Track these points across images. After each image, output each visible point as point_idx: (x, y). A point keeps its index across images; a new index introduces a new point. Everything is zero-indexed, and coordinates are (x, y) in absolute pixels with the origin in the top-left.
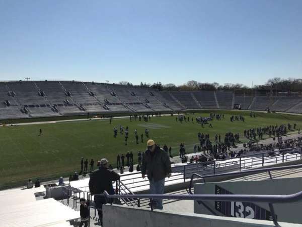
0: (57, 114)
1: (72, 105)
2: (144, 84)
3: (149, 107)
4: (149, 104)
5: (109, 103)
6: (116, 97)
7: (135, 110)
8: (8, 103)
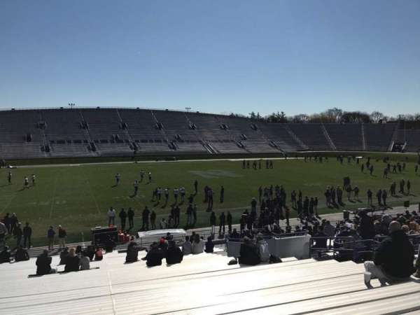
0: (93, 154)
1: (121, 142)
2: (256, 114)
3: (243, 147)
4: (244, 143)
5: (180, 140)
6: (195, 132)
7: (217, 151)
8: (29, 138)
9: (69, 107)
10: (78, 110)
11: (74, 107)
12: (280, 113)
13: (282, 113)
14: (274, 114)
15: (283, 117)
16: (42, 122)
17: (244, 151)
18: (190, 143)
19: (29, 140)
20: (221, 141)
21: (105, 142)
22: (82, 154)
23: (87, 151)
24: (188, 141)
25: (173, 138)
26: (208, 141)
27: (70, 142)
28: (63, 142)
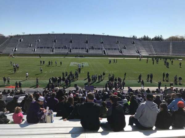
2: (146, 36)
5: (93, 48)
6: (102, 44)
7: (107, 54)
8: (30, 45)
9: (52, 33)
10: (55, 34)
11: (54, 33)
12: (160, 36)
13: (161, 36)
15: (161, 38)
17: (121, 54)
18: (97, 50)
19: (30, 46)
20: (112, 49)
21: (59, 48)
22: (47, 53)
23: (50, 52)
24: (96, 49)
25: (90, 47)
26: (106, 49)
27: (45, 48)
28: (42, 48)
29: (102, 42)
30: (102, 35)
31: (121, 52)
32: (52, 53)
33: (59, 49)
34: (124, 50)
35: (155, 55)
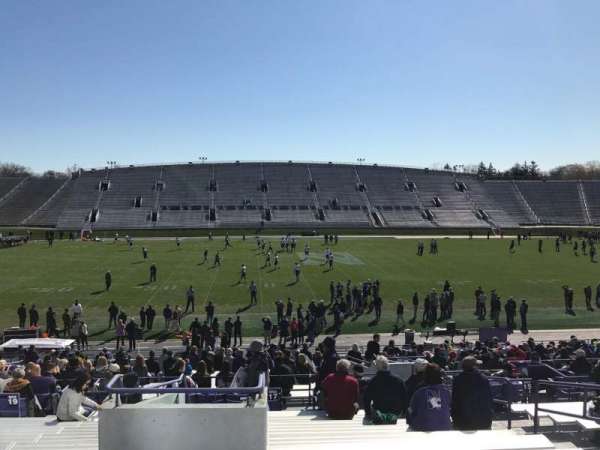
1: (254, 208)
2: (487, 166)
5: (335, 206)
6: (363, 194)
7: (386, 223)
8: (138, 202)
9: (200, 162)
10: (210, 166)
11: (206, 162)
12: (529, 164)
13: (533, 163)
14: (518, 165)
15: (533, 170)
16: (160, 182)
17: (429, 224)
18: (350, 211)
19: (138, 205)
20: (398, 208)
21: (231, 208)
22: (196, 224)
23: (204, 220)
24: (346, 208)
25: (326, 204)
26: (378, 208)
27: (186, 208)
28: (177, 208)
29: (362, 188)
30: (357, 166)
31: (429, 218)
32: (210, 225)
33: (229, 212)
34: (437, 210)
35: (539, 224)
